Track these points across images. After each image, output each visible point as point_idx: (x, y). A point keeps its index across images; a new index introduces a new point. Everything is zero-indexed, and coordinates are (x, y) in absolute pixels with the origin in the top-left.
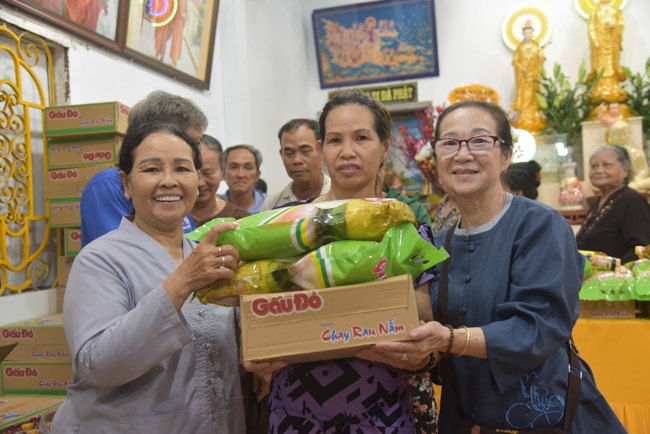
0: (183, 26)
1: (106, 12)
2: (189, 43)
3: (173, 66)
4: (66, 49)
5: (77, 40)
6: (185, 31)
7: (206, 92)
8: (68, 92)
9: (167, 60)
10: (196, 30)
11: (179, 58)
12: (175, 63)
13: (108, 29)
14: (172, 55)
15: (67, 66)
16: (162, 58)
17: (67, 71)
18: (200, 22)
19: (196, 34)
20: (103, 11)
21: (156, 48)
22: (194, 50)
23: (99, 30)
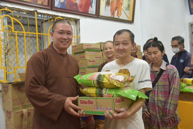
0: (122, 5)
1: (92, 7)
2: (124, 10)
3: (118, 18)
4: (79, 19)
5: (83, 17)
6: (122, 7)
7: (133, 24)
8: (80, 31)
9: (116, 16)
10: (127, 6)
11: (121, 15)
12: (119, 17)
13: (93, 12)
14: (117, 15)
15: (79, 24)
16: (114, 16)
17: (79, 25)
18: (128, 3)
19: (127, 7)
20: (91, 7)
21: (111, 14)
22: (127, 12)
23: (89, 13)
